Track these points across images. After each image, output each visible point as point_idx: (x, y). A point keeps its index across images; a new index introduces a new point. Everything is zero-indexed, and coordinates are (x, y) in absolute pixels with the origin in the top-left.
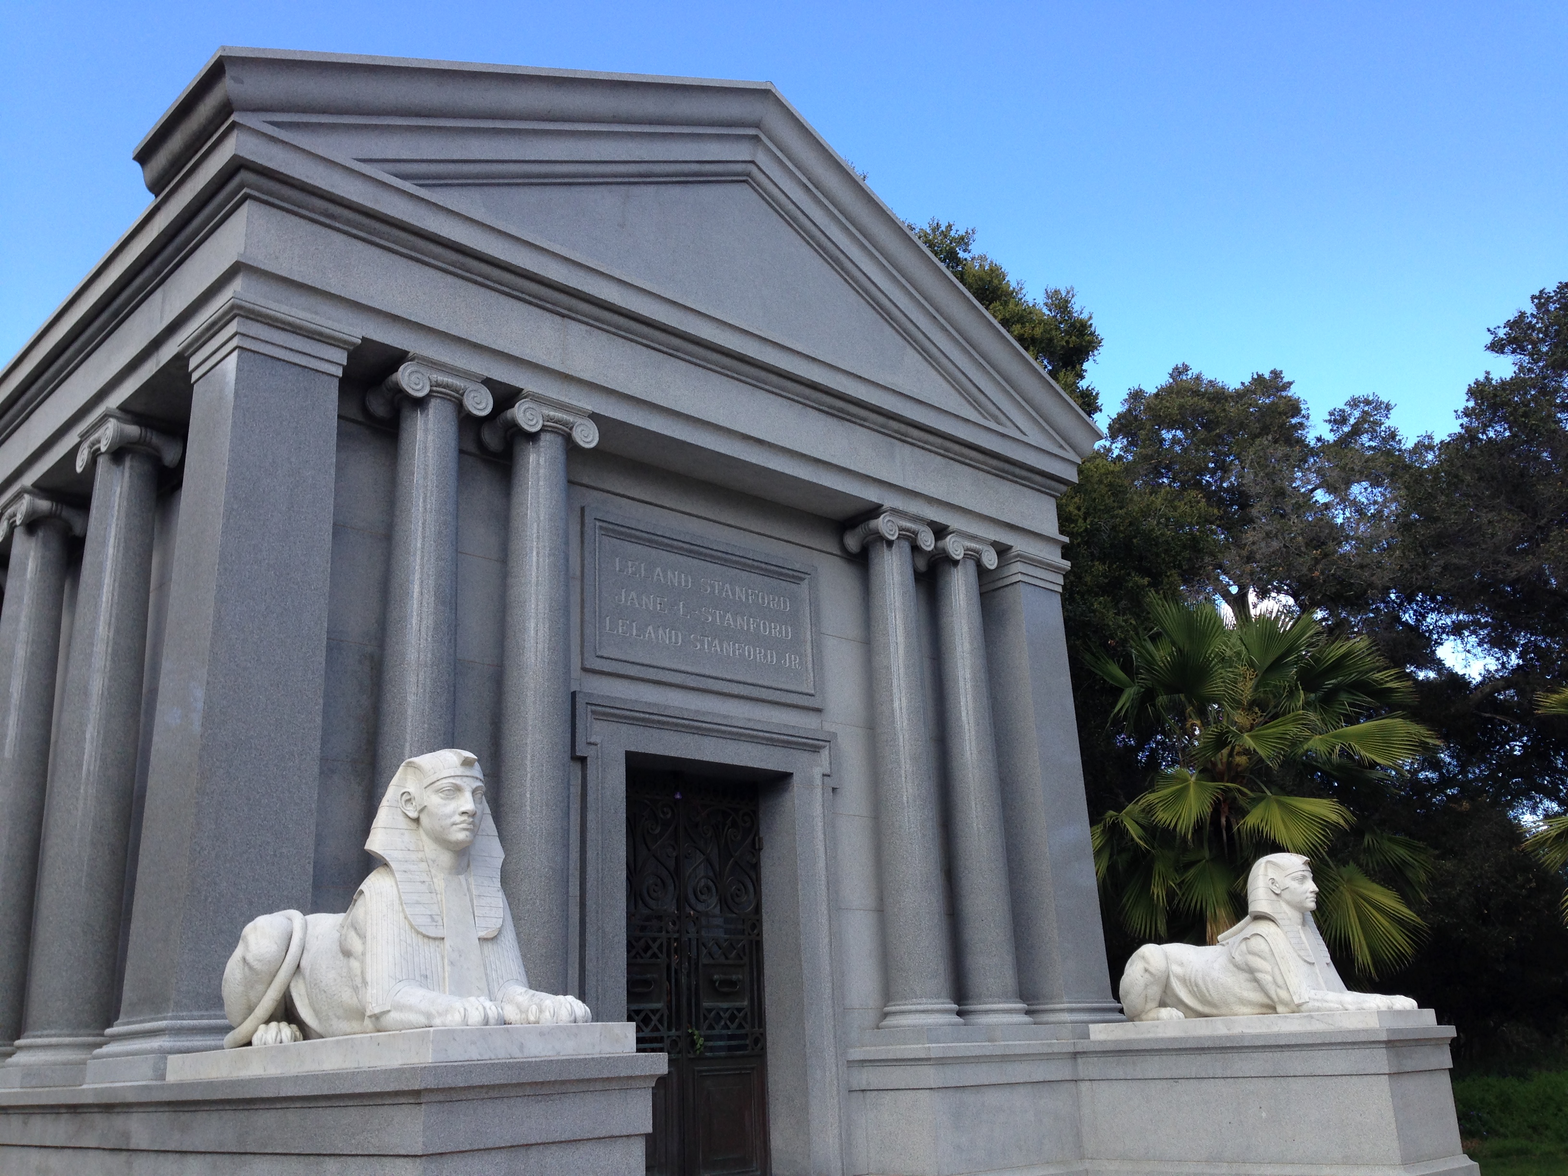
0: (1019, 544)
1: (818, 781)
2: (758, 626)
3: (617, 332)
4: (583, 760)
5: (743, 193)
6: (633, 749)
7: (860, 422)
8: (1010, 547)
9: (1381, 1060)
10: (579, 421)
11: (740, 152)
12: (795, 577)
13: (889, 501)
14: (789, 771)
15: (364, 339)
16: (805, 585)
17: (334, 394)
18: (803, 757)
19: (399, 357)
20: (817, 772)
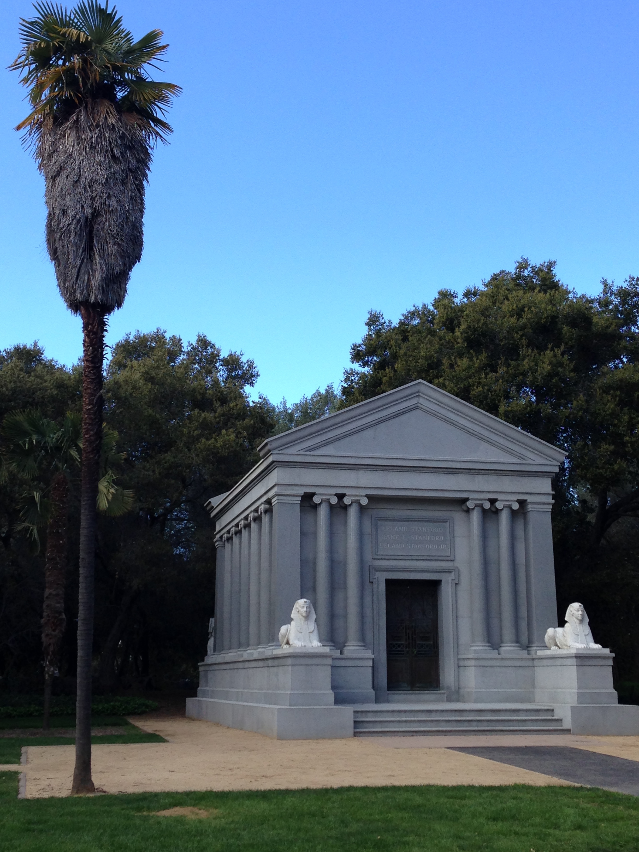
0: (529, 499)
1: (450, 581)
2: (431, 538)
3: (373, 470)
4: (372, 582)
5: (418, 411)
6: (388, 578)
7: (461, 473)
8: (526, 500)
9: (574, 661)
10: (361, 498)
11: (414, 401)
12: (444, 521)
13: (471, 496)
14: (440, 579)
15: (304, 493)
16: (448, 523)
17: (299, 507)
18: (447, 575)
19: (314, 494)
20: (450, 579)
